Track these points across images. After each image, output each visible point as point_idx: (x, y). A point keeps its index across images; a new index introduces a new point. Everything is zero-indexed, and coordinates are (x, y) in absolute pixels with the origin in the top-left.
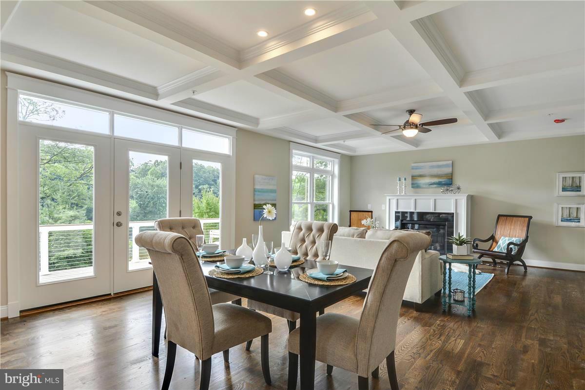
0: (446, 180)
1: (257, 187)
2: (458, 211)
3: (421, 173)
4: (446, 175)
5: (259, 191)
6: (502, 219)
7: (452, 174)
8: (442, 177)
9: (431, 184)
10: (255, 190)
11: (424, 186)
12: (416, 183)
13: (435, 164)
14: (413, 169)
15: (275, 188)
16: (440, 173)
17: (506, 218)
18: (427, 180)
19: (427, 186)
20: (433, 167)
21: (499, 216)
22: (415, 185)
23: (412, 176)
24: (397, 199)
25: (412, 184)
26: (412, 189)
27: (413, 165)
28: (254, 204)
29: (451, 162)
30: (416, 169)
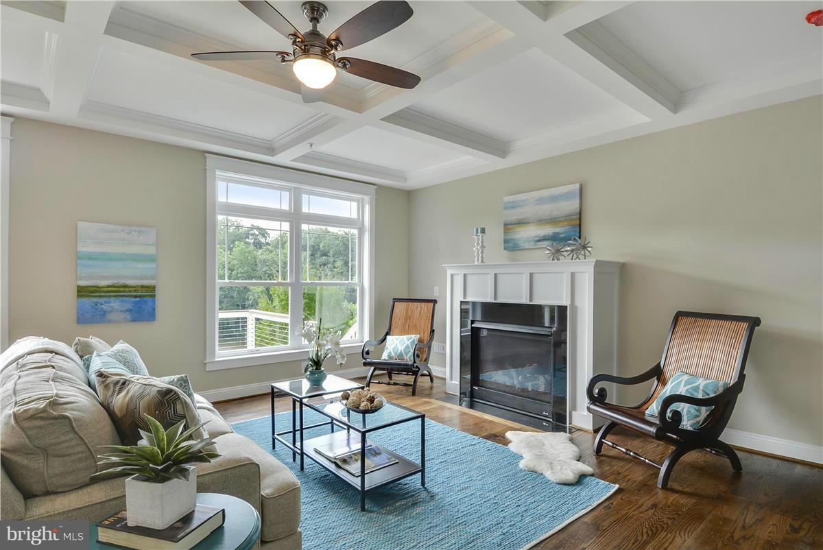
0: (567, 228)
1: (84, 248)
2: (577, 303)
3: (520, 217)
4: (566, 218)
5: (90, 257)
6: (684, 321)
7: (580, 213)
8: (560, 222)
9: (540, 241)
10: (78, 257)
11: (526, 246)
12: (512, 239)
13: (545, 193)
14: (506, 208)
15: (151, 250)
16: (555, 213)
17: (693, 320)
18: (533, 231)
19: (531, 245)
20: (541, 201)
21: (679, 315)
22: (511, 245)
23: (505, 225)
24: (465, 275)
25: (506, 241)
26: (505, 252)
27: (507, 199)
28: (78, 286)
29: (577, 186)
30: (513, 207)
